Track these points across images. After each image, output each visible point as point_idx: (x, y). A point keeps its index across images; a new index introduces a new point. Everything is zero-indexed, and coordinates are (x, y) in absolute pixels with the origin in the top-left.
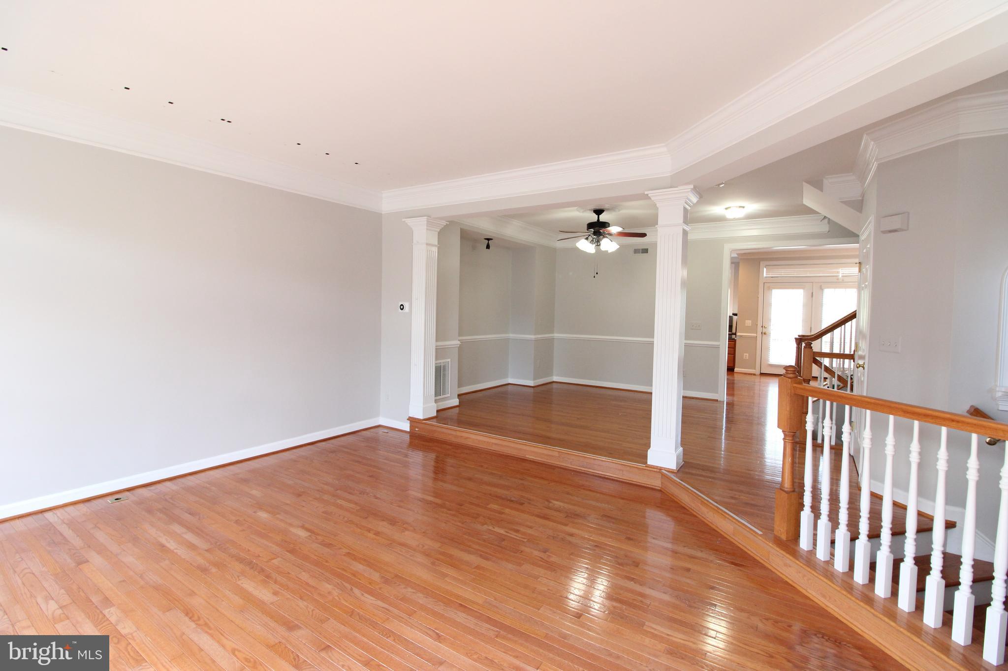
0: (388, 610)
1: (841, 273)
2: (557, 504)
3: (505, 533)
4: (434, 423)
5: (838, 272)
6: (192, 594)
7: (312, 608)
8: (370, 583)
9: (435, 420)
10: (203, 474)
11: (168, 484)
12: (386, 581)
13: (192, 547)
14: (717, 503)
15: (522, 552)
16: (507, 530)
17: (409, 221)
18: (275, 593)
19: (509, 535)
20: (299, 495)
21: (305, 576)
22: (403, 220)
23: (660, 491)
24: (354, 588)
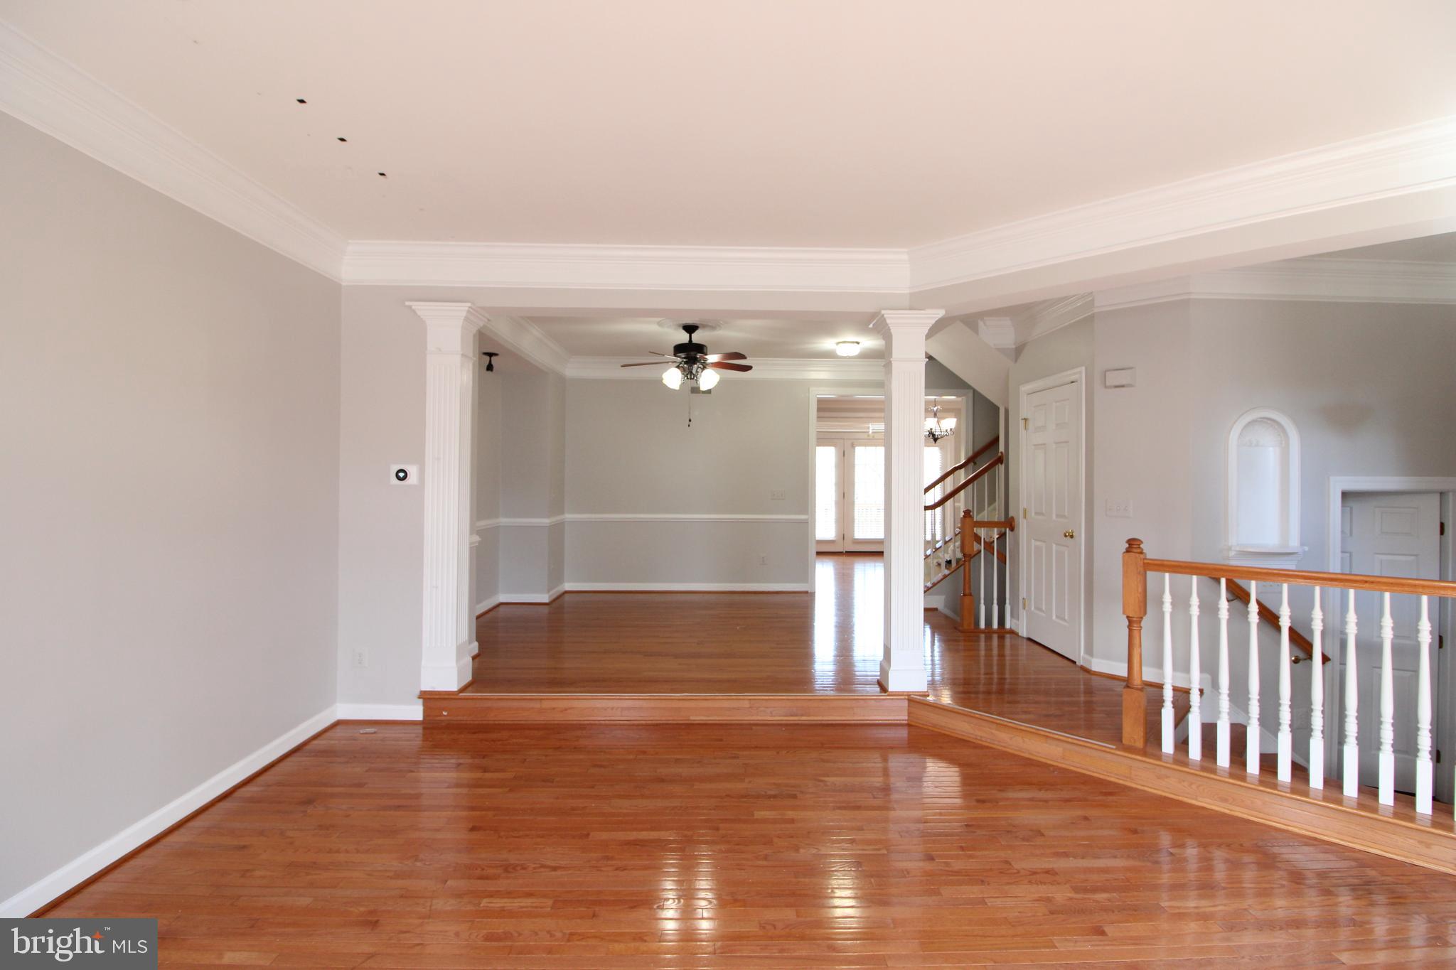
1: (871, 428)
5: (868, 428)
9: (471, 688)
17: (416, 306)
22: (407, 303)
23: (909, 725)
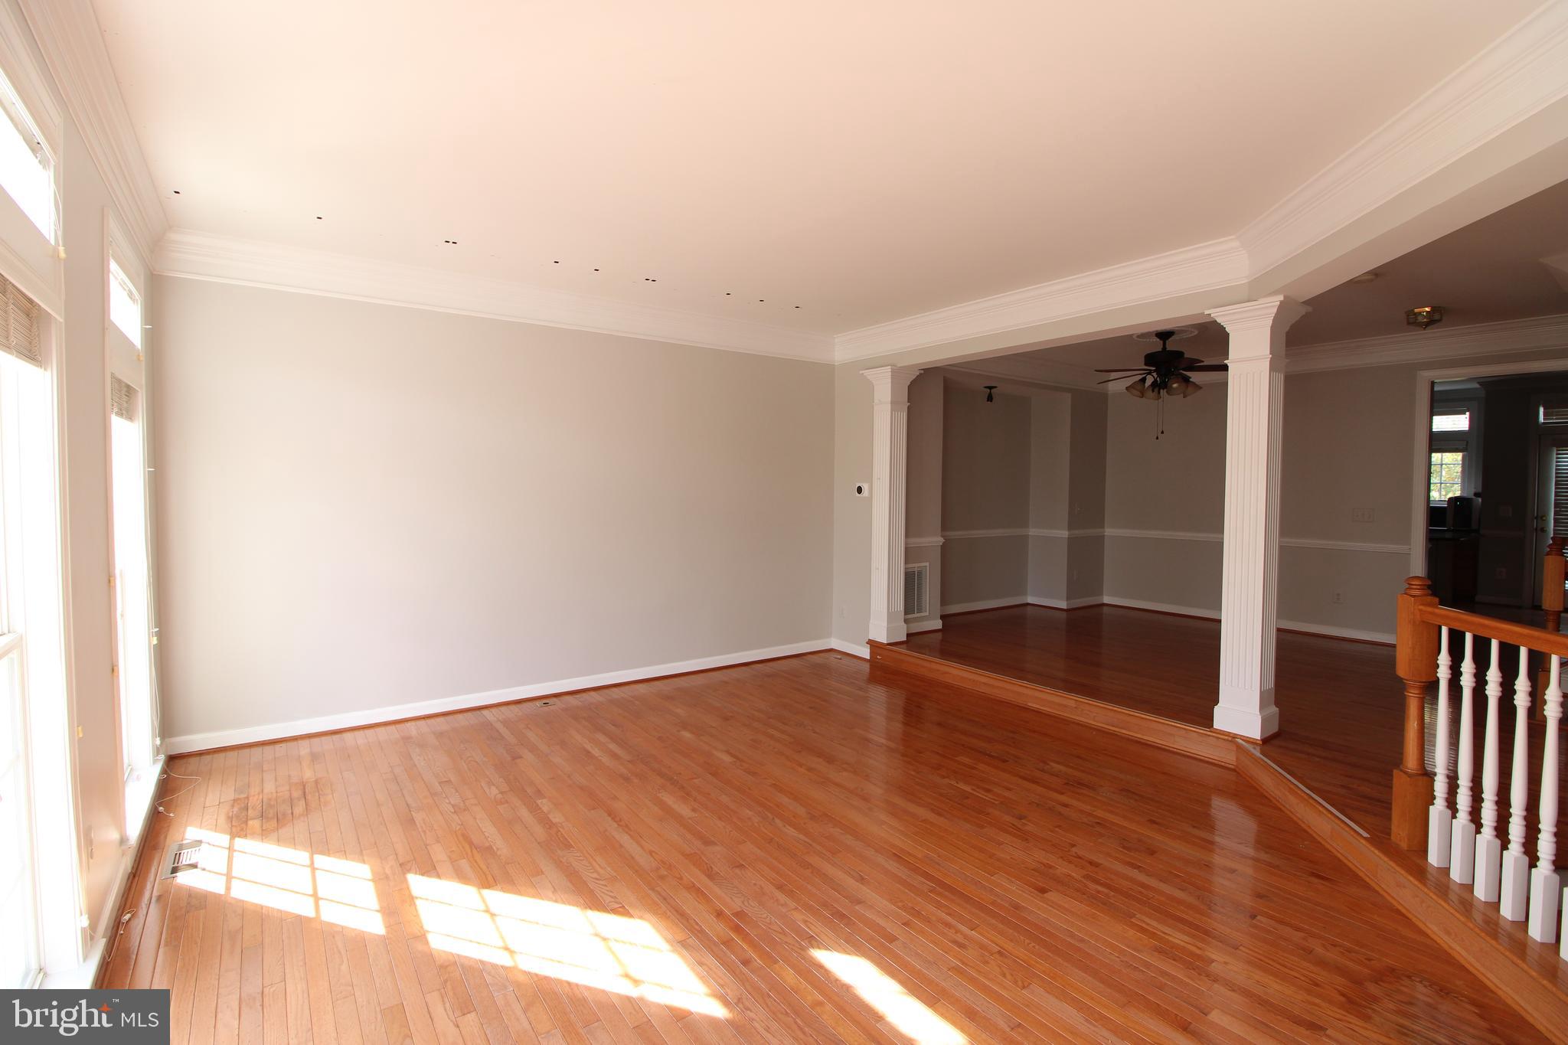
0: (811, 845)
2: (1057, 767)
3: (971, 791)
4: (902, 650)
6: (615, 798)
7: (730, 829)
8: (794, 817)
9: (904, 646)
10: (627, 688)
11: (593, 693)
12: (813, 818)
13: (615, 756)
14: (1309, 789)
15: (988, 814)
16: (974, 787)
17: (872, 373)
18: (694, 810)
19: (975, 793)
20: (726, 719)
21: (724, 799)
22: (861, 372)
23: (1234, 770)
24: (775, 819)
